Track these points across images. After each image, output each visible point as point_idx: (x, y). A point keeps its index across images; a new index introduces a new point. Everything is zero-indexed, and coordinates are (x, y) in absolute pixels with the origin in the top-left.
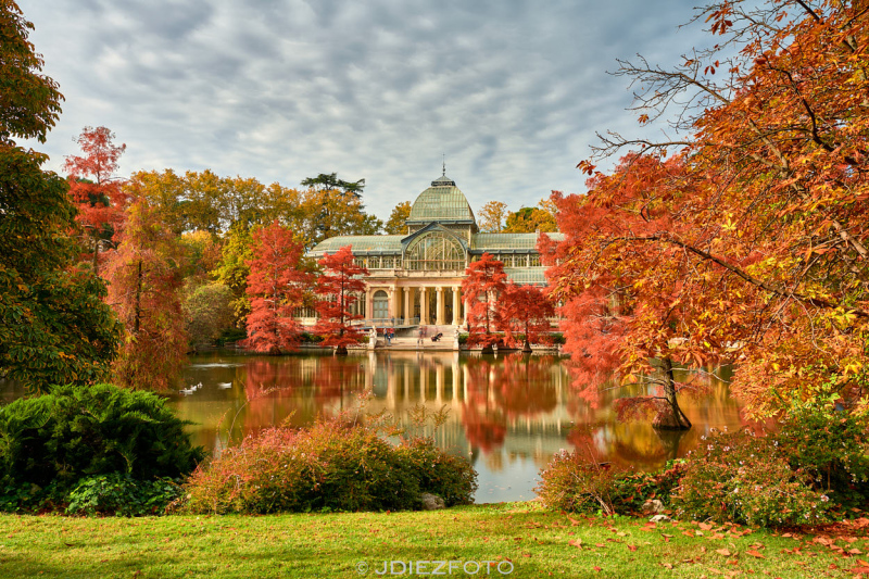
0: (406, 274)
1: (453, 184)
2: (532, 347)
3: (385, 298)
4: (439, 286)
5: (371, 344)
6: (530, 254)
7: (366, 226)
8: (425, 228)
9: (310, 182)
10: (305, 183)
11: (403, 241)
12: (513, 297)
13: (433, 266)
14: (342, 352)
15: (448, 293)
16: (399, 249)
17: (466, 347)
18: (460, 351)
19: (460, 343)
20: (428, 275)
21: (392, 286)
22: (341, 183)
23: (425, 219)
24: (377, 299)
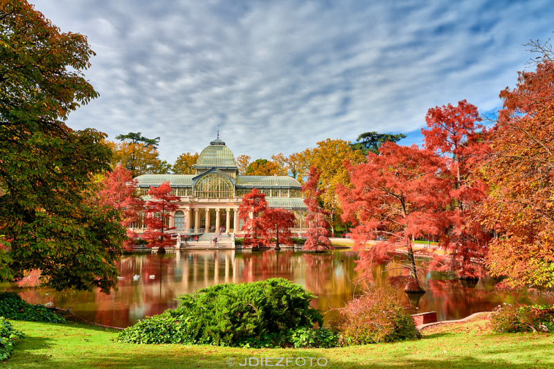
0: (196, 200)
1: (224, 144)
2: (280, 246)
3: (182, 216)
4: (217, 208)
5: (178, 246)
6: (272, 189)
7: (159, 168)
8: (207, 171)
9: (122, 137)
10: (118, 138)
11: (193, 179)
12: (270, 215)
13: (212, 195)
14: (162, 251)
15: (223, 212)
16: (191, 183)
17: (239, 246)
18: (236, 249)
19: (236, 244)
20: (211, 201)
21: (188, 208)
22: (143, 139)
23: (207, 165)
24: (177, 216)
